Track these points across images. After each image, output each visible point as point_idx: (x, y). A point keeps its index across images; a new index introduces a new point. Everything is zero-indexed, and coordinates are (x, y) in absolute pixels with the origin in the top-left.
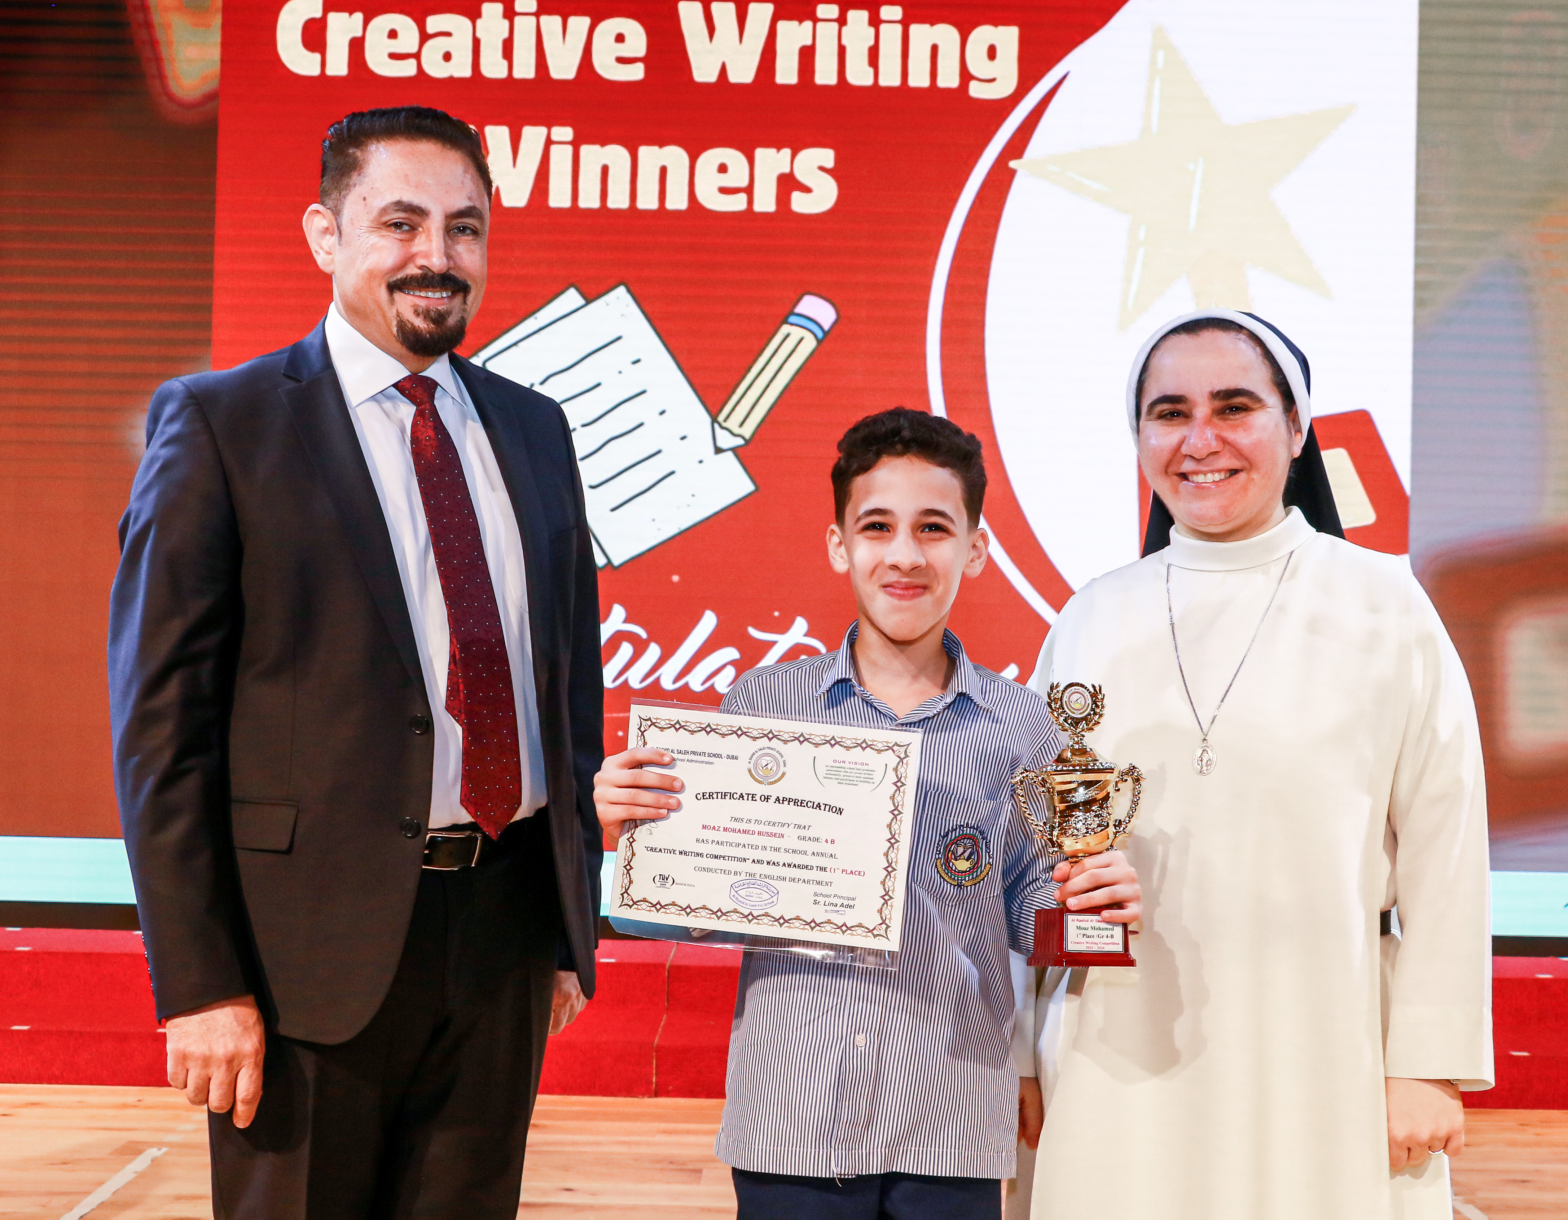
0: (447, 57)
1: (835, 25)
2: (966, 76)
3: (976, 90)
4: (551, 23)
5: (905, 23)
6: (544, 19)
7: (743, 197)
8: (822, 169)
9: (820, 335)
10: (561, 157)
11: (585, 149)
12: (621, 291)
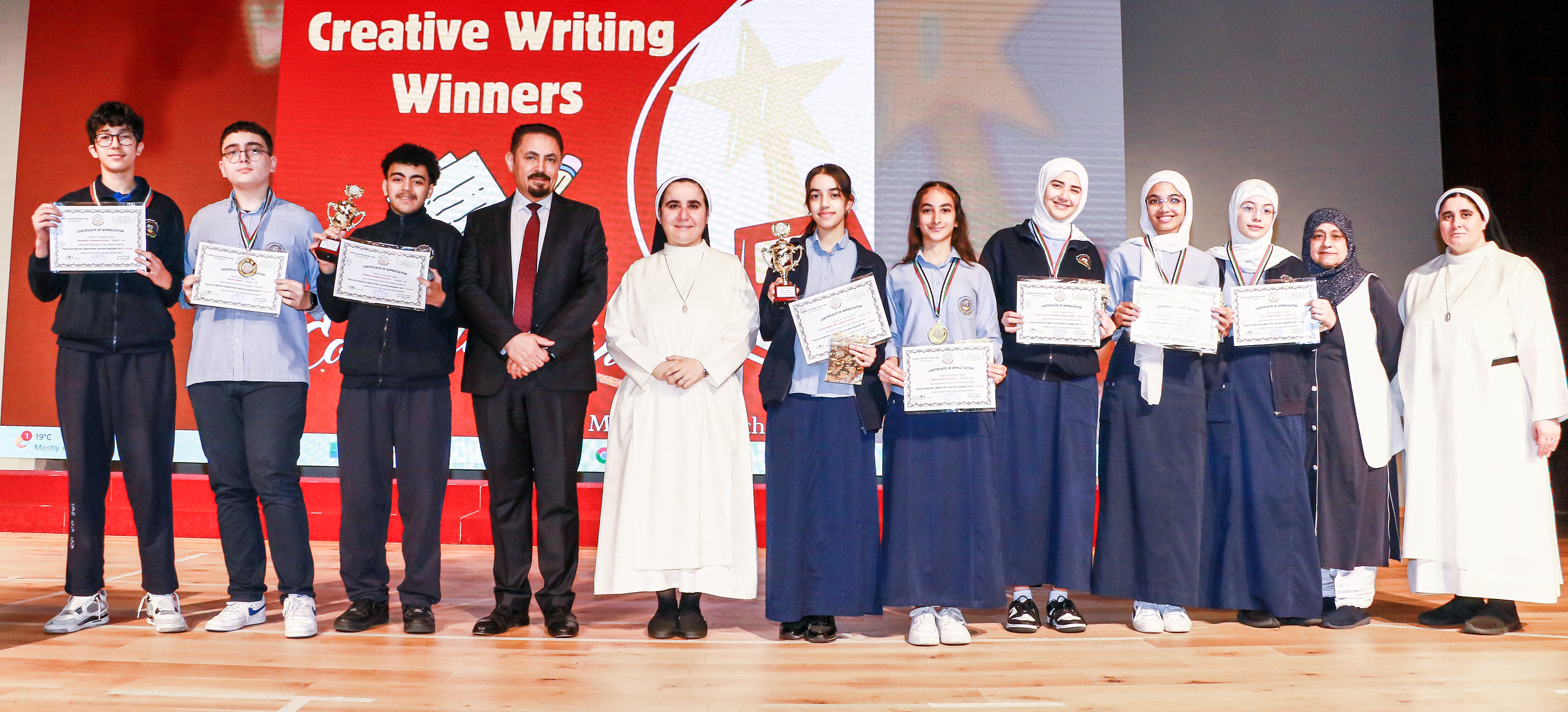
0: (391, 41)
1: (582, 22)
2: (647, 45)
3: (653, 52)
4: (442, 23)
5: (617, 20)
6: (439, 21)
7: (536, 106)
8: (575, 92)
9: (573, 174)
10: (446, 88)
11: (457, 84)
12: (475, 153)
